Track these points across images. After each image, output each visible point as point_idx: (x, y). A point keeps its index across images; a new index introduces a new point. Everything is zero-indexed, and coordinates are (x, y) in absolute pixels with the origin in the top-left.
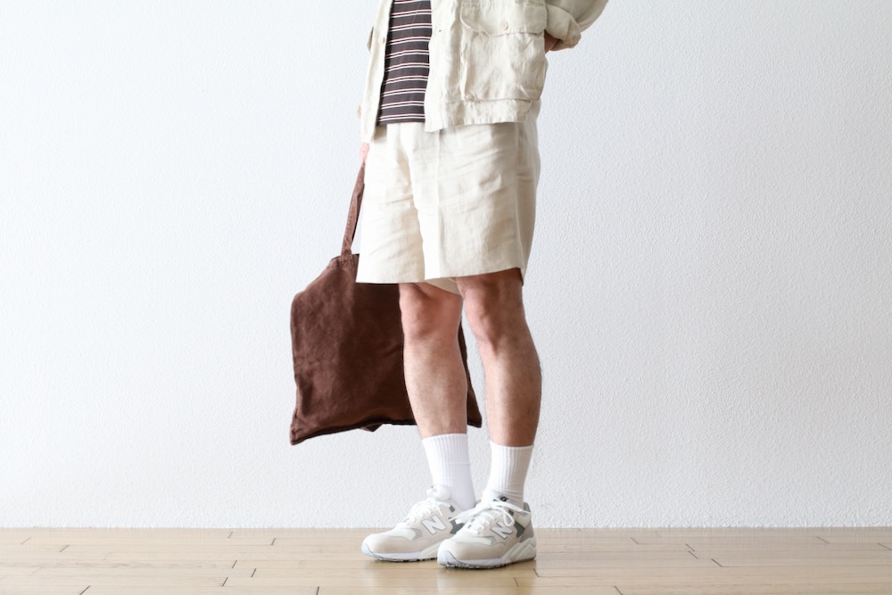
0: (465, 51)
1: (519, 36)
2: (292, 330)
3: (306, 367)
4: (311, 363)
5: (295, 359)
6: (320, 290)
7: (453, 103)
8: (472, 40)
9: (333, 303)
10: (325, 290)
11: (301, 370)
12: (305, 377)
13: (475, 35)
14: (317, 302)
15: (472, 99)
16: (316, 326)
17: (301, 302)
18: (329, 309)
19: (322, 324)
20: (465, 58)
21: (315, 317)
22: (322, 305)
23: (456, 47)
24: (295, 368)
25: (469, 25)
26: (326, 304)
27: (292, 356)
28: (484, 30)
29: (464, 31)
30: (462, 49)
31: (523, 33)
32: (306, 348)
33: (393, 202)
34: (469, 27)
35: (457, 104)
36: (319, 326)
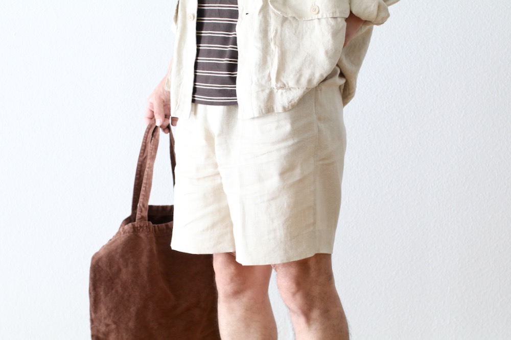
0: (275, 37)
1: (332, 22)
2: (90, 293)
3: (103, 329)
4: (107, 325)
5: (92, 321)
6: (118, 256)
7: (263, 91)
8: (282, 25)
9: (130, 269)
10: (122, 256)
11: (98, 331)
12: (101, 336)
13: (285, 19)
14: (115, 268)
15: (283, 87)
16: (113, 291)
17: (99, 267)
18: (125, 275)
19: (120, 290)
20: (275, 43)
21: (113, 283)
22: (120, 270)
23: (265, 32)
24: (92, 329)
25: (278, 10)
26: (124, 270)
27: (89, 317)
28: (294, 15)
29: (272, 15)
30: (271, 34)
31: (335, 18)
32: (103, 311)
33: (204, 178)
34: (279, 13)
35: (267, 91)
36: (117, 291)
